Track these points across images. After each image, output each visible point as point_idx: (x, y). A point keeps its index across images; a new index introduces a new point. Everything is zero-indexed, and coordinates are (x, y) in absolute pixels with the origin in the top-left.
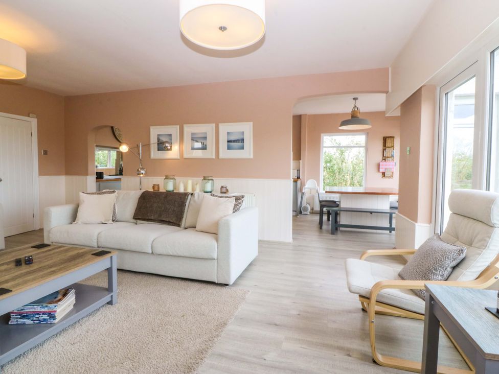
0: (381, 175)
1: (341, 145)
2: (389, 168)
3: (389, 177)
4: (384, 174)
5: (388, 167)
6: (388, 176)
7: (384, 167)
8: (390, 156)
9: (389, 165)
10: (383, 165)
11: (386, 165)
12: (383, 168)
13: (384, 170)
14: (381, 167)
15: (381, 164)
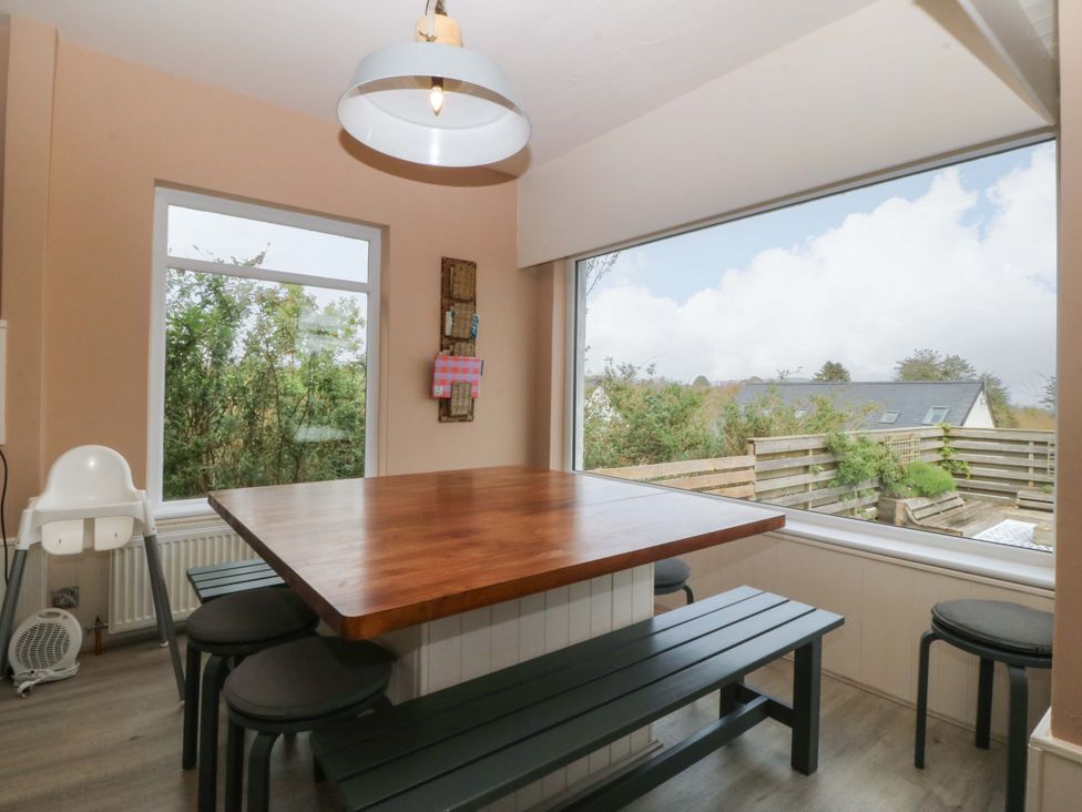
0: (432, 409)
1: (264, 266)
2: (466, 383)
3: (463, 418)
4: (445, 405)
5: (459, 377)
6: (460, 412)
7: (449, 376)
8: (467, 336)
9: (465, 371)
10: (444, 370)
11: (455, 370)
12: (443, 383)
13: (448, 388)
14: (438, 376)
15: (439, 363)
